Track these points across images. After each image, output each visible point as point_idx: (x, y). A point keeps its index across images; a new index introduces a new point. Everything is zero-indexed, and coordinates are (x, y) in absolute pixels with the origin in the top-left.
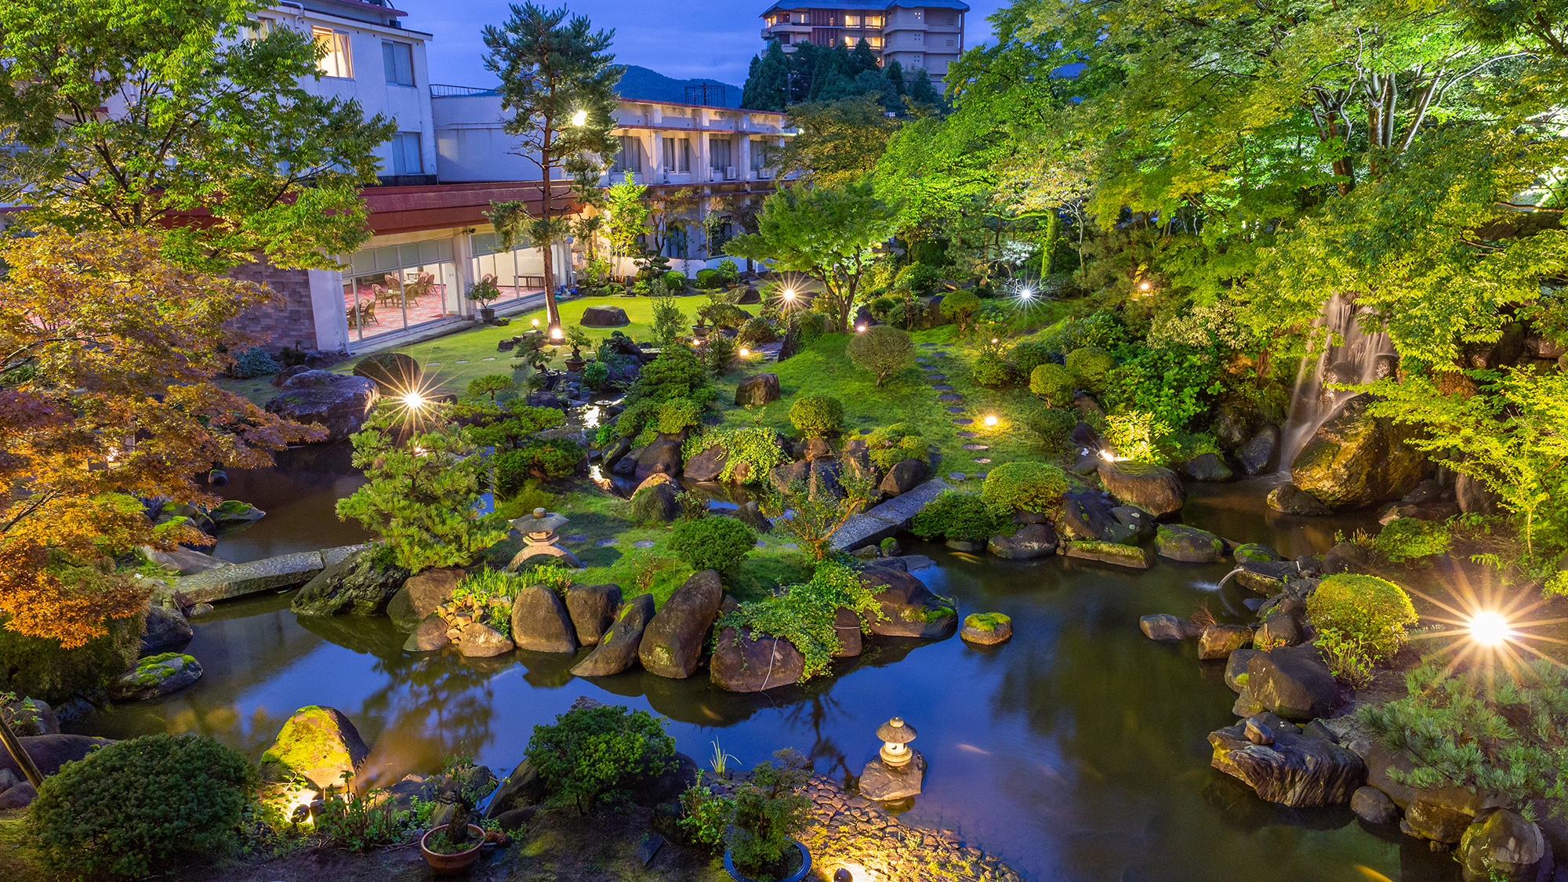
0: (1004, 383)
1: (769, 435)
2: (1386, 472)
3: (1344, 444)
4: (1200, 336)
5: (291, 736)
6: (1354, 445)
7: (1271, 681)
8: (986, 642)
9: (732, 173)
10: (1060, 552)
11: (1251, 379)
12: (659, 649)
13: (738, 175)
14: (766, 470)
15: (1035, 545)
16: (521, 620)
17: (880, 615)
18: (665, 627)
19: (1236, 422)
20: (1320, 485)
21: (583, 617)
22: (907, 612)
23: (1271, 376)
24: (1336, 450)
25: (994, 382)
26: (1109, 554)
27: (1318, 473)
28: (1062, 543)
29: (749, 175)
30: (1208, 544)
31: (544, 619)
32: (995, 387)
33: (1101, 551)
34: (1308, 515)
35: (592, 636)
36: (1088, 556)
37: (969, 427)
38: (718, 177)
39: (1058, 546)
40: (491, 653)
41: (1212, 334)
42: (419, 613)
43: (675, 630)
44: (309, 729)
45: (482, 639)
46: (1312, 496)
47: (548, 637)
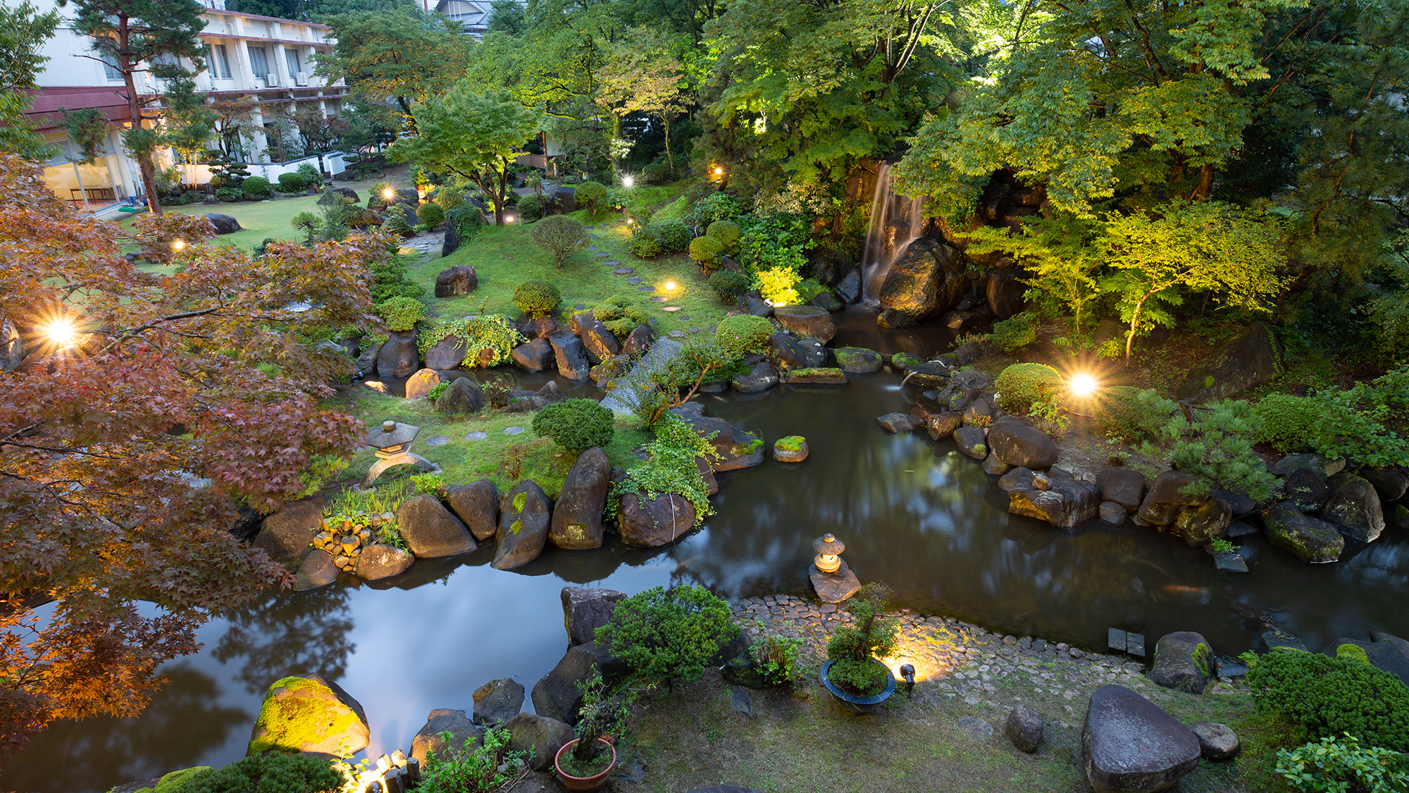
0: (657, 254)
1: (501, 320)
2: (946, 290)
3: (918, 276)
4: (794, 207)
5: (280, 716)
6: (925, 275)
7: (1016, 446)
8: (798, 460)
9: (273, 80)
10: (782, 381)
11: (828, 235)
12: (572, 527)
13: (279, 82)
14: (508, 352)
15: (768, 379)
16: (414, 532)
17: (717, 455)
18: (573, 507)
19: (828, 267)
20: (909, 305)
21: (476, 515)
22: (734, 449)
23: (844, 232)
24: (911, 280)
25: (650, 255)
26: (819, 376)
27: (904, 298)
28: (781, 374)
29: (289, 84)
30: (874, 358)
31: (440, 525)
32: (651, 258)
33: (813, 376)
34: (905, 328)
35: (489, 530)
36: (804, 381)
37: (656, 294)
38: (261, 86)
39: (779, 376)
40: (397, 571)
41: (803, 204)
42: (291, 551)
43: (583, 507)
44: (300, 703)
45: (384, 560)
46: (905, 315)
47: (450, 541)
